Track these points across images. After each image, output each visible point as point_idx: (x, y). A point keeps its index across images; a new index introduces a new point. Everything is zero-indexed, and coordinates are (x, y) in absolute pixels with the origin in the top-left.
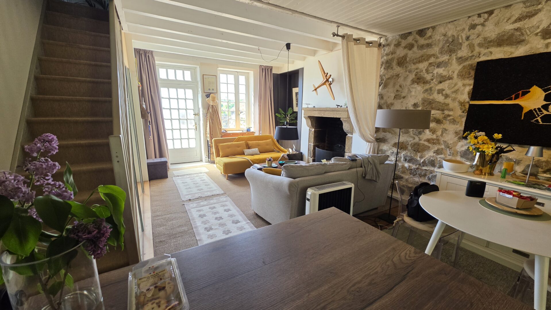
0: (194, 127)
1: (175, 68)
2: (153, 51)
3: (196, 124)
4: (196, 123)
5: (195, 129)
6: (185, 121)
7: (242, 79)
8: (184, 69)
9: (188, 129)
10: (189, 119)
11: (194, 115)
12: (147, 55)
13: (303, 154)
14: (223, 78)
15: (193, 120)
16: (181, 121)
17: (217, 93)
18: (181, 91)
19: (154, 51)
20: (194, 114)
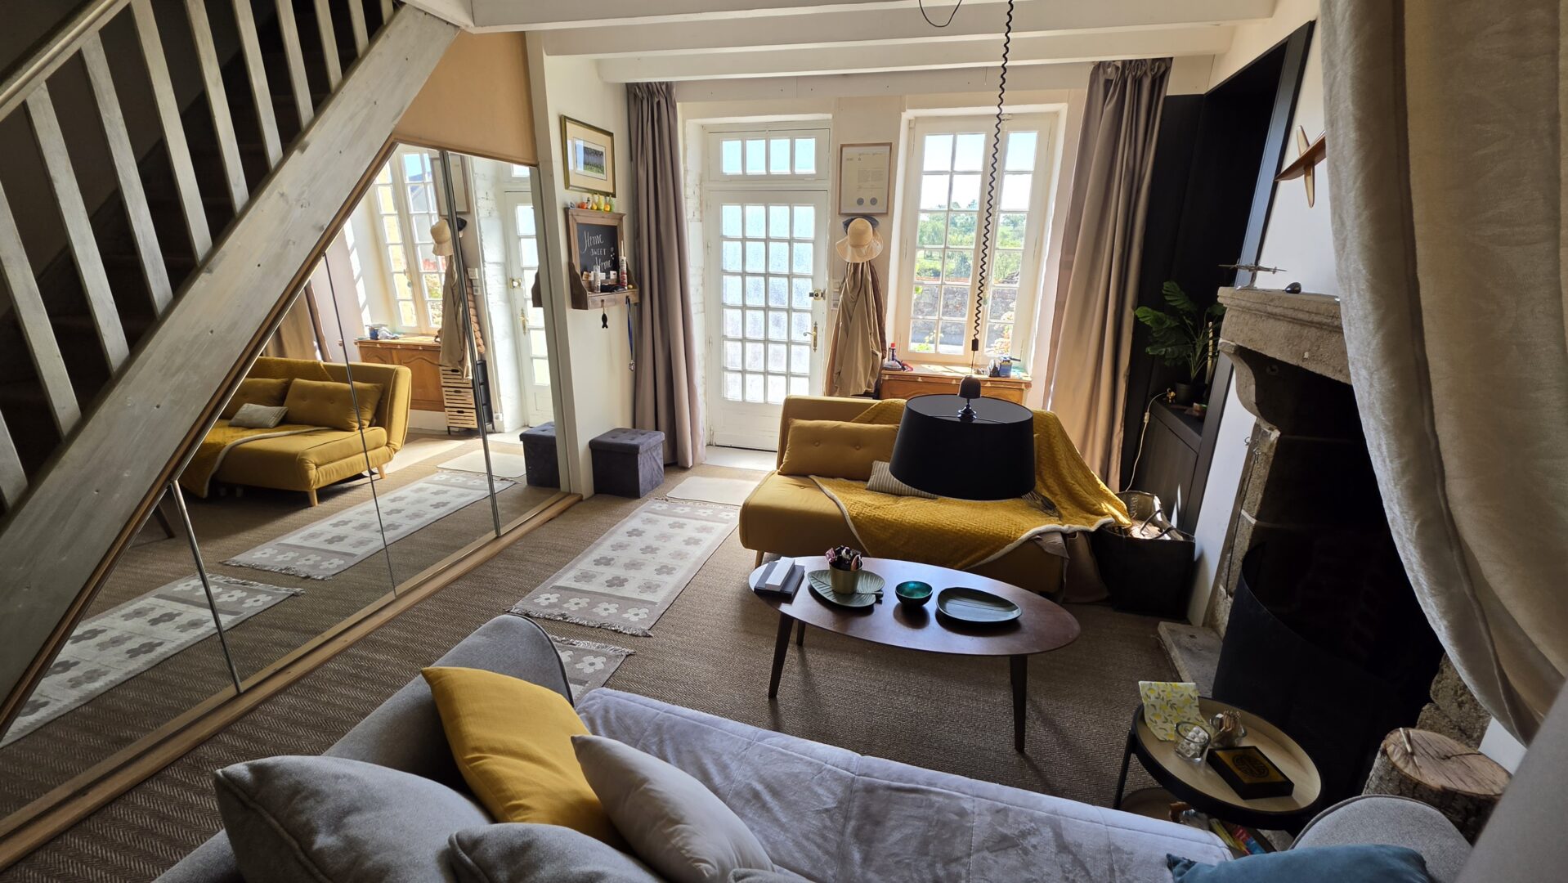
0: (809, 339)
1: (767, 132)
2: (671, 82)
3: (816, 329)
4: (816, 324)
5: (810, 346)
6: (784, 315)
7: (1022, 149)
8: (793, 132)
9: (789, 343)
10: (795, 311)
11: (812, 298)
12: (656, 100)
13: (1202, 556)
14: (936, 150)
15: (809, 315)
16: (771, 313)
17: (887, 213)
18: (779, 213)
19: (679, 83)
20: (811, 295)
